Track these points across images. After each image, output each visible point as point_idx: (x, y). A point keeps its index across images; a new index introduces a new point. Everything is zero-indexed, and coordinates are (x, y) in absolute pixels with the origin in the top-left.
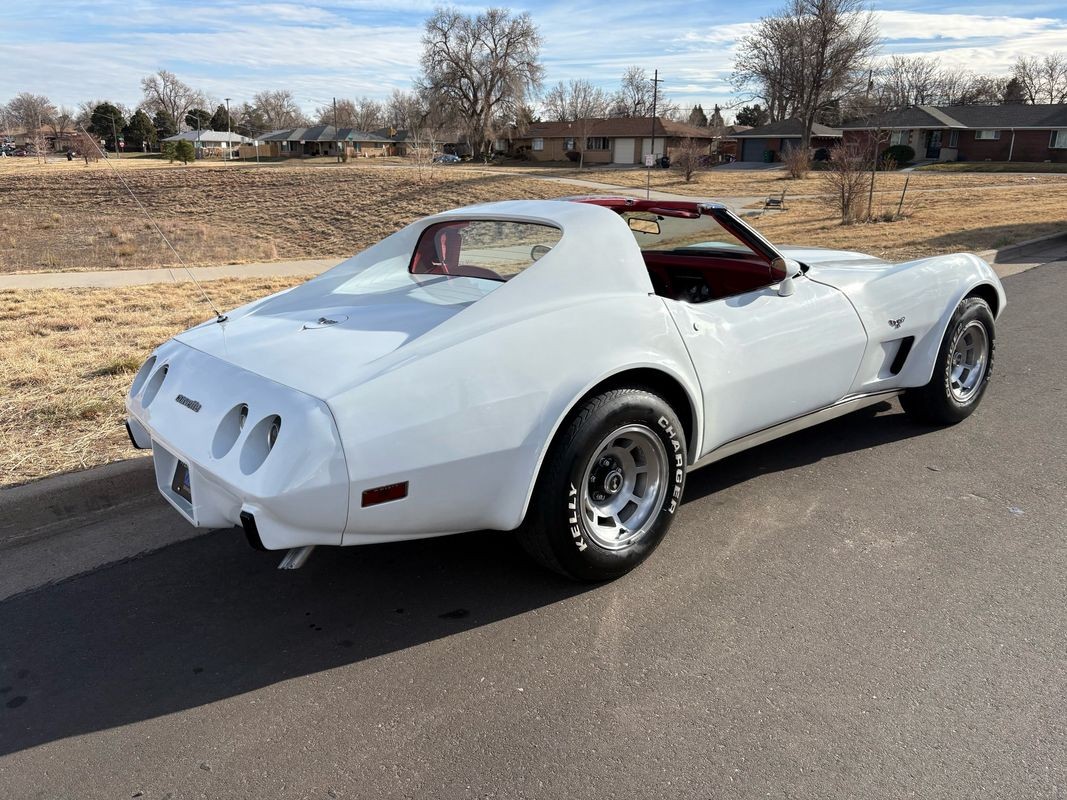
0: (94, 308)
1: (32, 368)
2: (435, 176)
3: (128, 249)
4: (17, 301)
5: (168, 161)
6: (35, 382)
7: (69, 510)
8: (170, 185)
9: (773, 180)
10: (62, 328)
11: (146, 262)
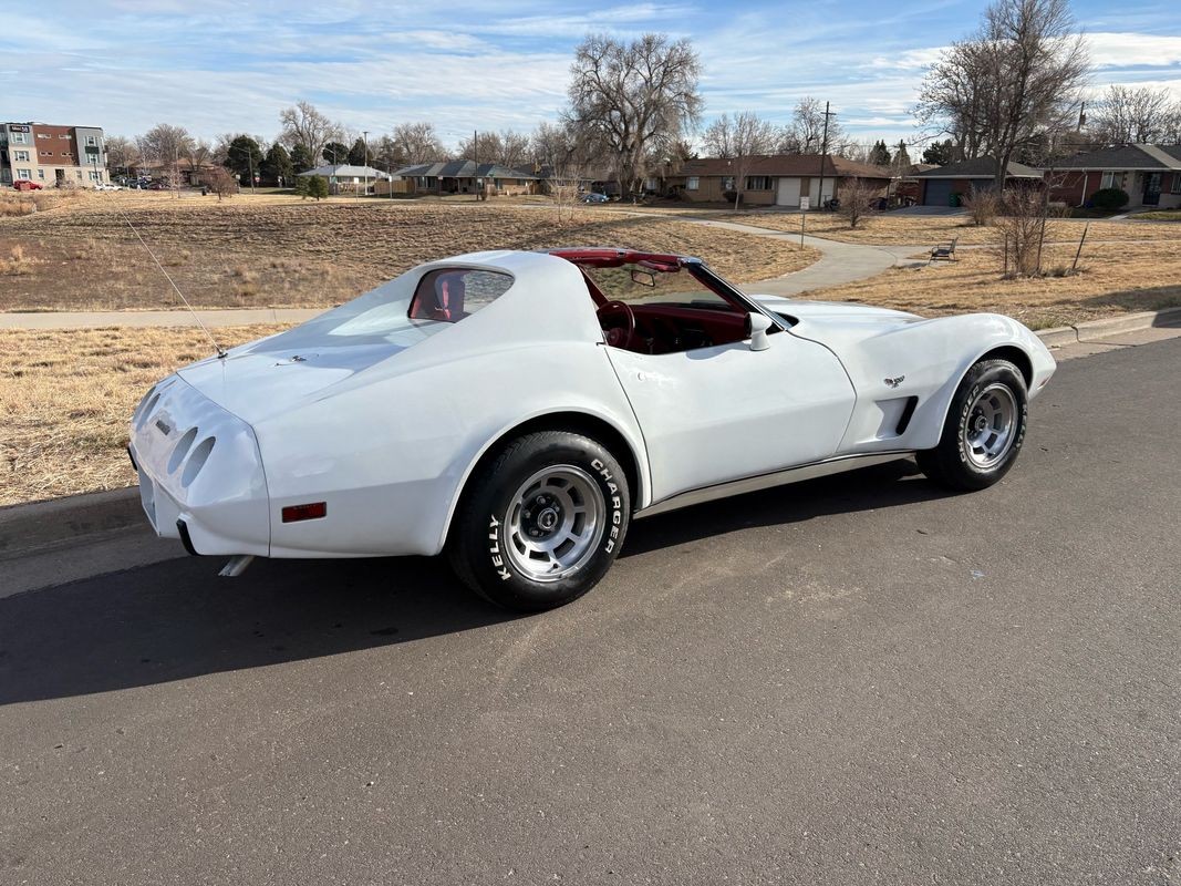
0: (183, 347)
1: (96, 399)
2: (576, 217)
3: (250, 288)
4: (115, 338)
5: (300, 198)
6: (92, 413)
7: (86, 527)
8: (300, 222)
9: (952, 227)
10: (146, 365)
11: (266, 302)
